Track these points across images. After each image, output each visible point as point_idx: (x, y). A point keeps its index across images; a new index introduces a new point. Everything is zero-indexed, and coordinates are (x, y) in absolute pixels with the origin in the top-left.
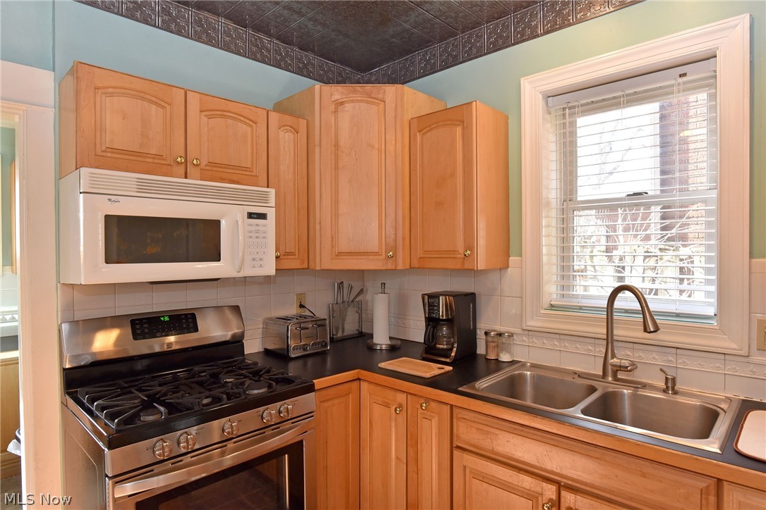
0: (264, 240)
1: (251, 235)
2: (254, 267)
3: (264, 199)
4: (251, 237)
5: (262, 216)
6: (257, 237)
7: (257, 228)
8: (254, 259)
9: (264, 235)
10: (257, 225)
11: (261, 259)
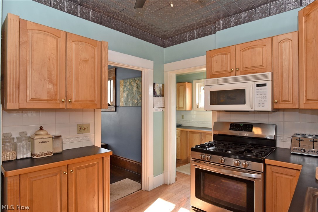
0: (265, 95)
1: (258, 93)
2: (259, 107)
3: (265, 77)
4: (258, 94)
5: (264, 85)
6: (261, 94)
7: (261, 90)
8: (259, 104)
9: (265, 93)
10: (261, 89)
11: (263, 104)
